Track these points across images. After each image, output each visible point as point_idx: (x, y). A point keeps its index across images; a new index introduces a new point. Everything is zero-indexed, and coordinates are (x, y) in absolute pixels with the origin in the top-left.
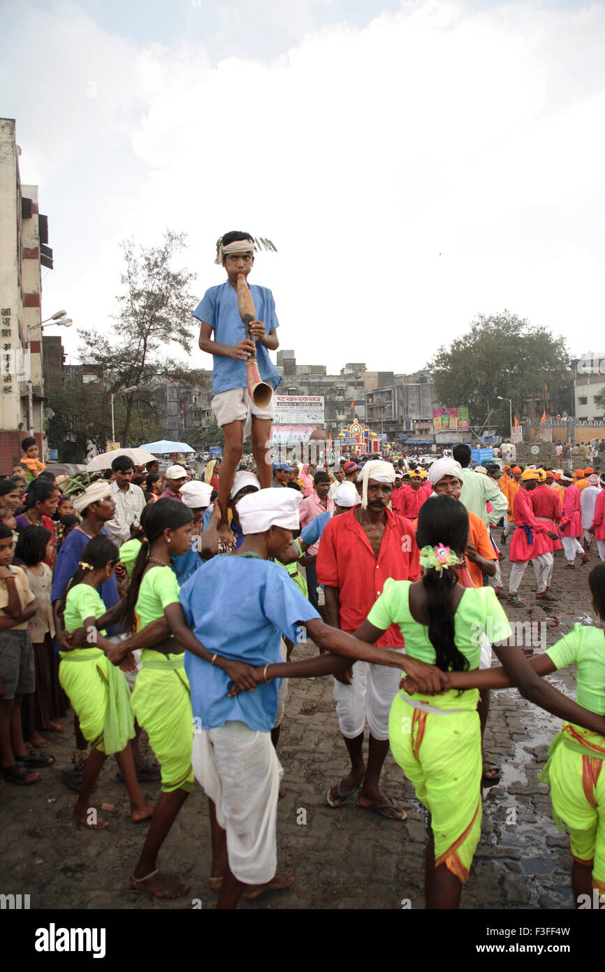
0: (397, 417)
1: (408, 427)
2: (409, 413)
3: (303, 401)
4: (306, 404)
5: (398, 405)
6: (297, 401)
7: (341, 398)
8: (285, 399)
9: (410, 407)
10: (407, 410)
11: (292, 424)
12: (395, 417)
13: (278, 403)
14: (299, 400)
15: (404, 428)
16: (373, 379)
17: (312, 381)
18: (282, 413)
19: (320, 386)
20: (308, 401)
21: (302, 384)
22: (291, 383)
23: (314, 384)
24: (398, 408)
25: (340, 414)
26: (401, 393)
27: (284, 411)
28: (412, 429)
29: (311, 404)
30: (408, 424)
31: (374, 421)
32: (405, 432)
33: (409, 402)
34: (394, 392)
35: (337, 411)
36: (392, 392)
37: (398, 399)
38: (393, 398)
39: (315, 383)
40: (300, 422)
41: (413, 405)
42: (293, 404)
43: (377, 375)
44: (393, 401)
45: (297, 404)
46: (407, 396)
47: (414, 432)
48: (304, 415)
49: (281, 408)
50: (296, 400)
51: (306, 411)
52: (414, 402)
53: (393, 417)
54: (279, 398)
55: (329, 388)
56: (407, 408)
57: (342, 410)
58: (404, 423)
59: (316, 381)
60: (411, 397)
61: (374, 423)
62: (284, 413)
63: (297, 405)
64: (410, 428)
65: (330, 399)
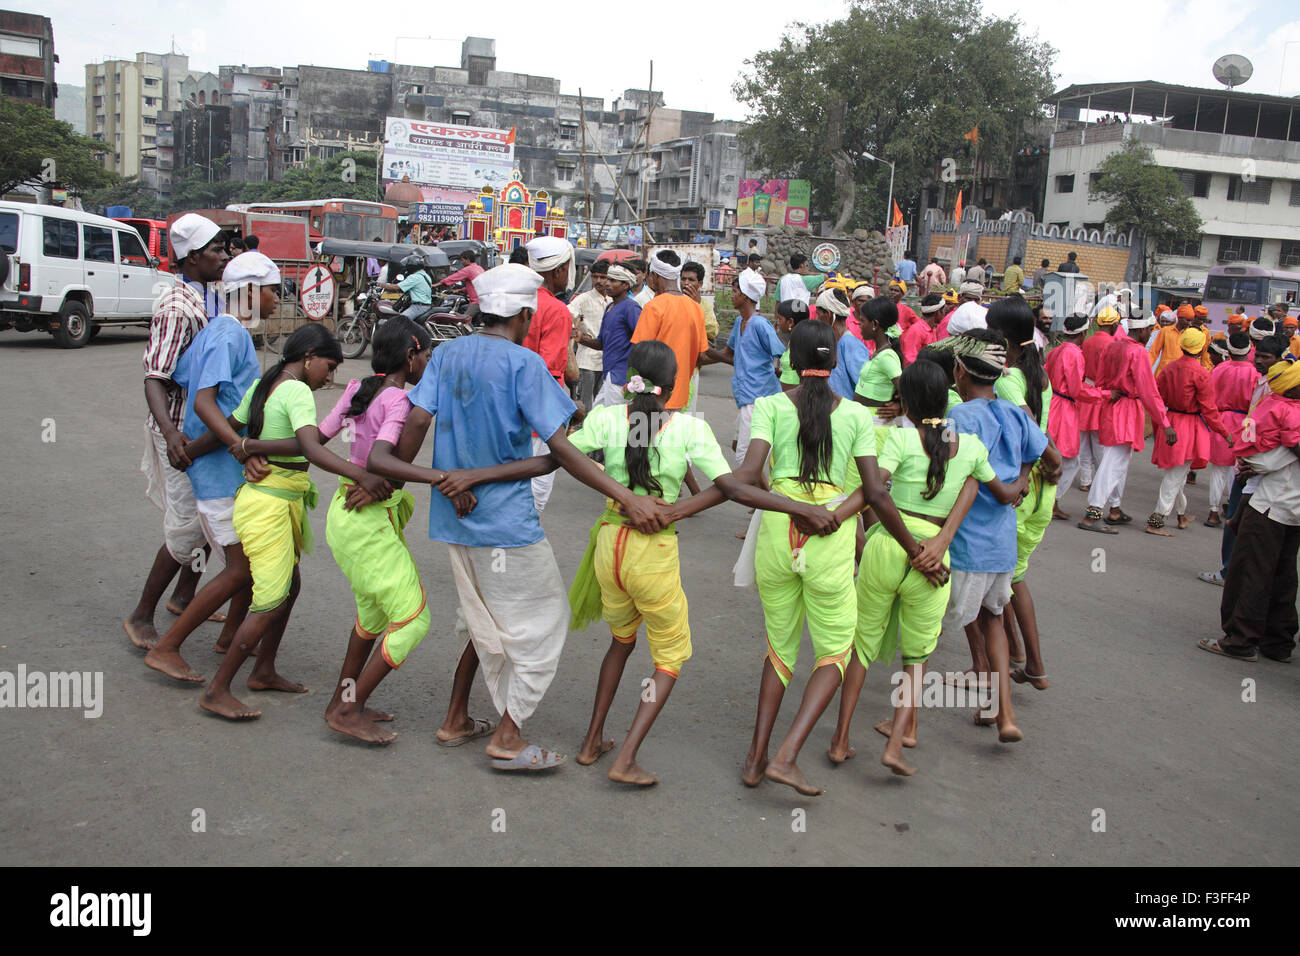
0: (696, 201)
1: (715, 222)
2: (720, 193)
3: (468, 138)
4: (475, 146)
5: (701, 176)
6: (456, 137)
7: (567, 145)
8: (428, 130)
9: (723, 181)
10: (715, 188)
11: (440, 186)
12: (693, 200)
13: (412, 137)
14: (460, 134)
15: (706, 225)
16: (671, 124)
17: (508, 101)
18: (420, 161)
19: (523, 114)
20: (480, 139)
21: (484, 105)
22: (462, 101)
23: (511, 109)
24: (701, 181)
25: (561, 178)
26: (708, 150)
27: (423, 155)
28: (721, 229)
29: (484, 146)
30: (715, 216)
31: (657, 207)
32: (707, 233)
33: (723, 170)
34: (697, 150)
35: (555, 172)
36: (694, 150)
37: (702, 165)
38: (693, 164)
39: (513, 106)
40: (458, 182)
41: (730, 178)
42: (445, 142)
43: (679, 117)
44: (692, 169)
45: (455, 143)
46: (720, 158)
47: (722, 234)
48: (468, 169)
49: (418, 147)
50: (452, 133)
51: (472, 160)
52: (732, 173)
53: (690, 200)
54: (414, 127)
55: (543, 121)
56: (718, 183)
57: (566, 170)
58: (708, 212)
59: (515, 101)
60: (728, 161)
61: (660, 210)
62: (424, 160)
63: (454, 145)
64: (717, 226)
65: (544, 144)
